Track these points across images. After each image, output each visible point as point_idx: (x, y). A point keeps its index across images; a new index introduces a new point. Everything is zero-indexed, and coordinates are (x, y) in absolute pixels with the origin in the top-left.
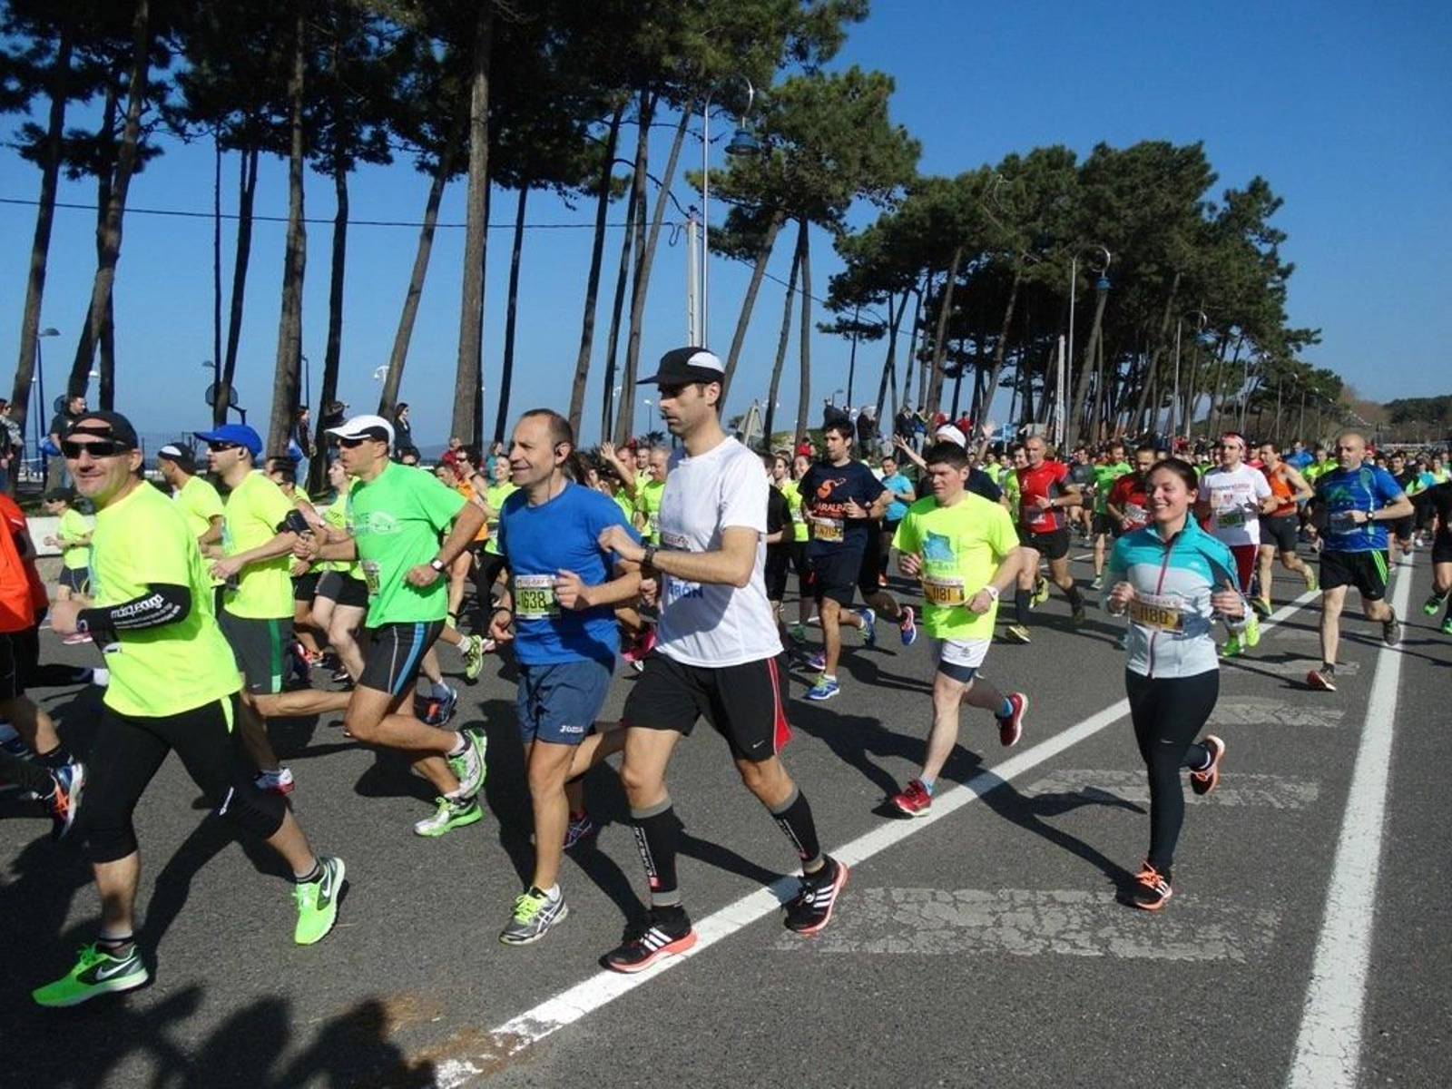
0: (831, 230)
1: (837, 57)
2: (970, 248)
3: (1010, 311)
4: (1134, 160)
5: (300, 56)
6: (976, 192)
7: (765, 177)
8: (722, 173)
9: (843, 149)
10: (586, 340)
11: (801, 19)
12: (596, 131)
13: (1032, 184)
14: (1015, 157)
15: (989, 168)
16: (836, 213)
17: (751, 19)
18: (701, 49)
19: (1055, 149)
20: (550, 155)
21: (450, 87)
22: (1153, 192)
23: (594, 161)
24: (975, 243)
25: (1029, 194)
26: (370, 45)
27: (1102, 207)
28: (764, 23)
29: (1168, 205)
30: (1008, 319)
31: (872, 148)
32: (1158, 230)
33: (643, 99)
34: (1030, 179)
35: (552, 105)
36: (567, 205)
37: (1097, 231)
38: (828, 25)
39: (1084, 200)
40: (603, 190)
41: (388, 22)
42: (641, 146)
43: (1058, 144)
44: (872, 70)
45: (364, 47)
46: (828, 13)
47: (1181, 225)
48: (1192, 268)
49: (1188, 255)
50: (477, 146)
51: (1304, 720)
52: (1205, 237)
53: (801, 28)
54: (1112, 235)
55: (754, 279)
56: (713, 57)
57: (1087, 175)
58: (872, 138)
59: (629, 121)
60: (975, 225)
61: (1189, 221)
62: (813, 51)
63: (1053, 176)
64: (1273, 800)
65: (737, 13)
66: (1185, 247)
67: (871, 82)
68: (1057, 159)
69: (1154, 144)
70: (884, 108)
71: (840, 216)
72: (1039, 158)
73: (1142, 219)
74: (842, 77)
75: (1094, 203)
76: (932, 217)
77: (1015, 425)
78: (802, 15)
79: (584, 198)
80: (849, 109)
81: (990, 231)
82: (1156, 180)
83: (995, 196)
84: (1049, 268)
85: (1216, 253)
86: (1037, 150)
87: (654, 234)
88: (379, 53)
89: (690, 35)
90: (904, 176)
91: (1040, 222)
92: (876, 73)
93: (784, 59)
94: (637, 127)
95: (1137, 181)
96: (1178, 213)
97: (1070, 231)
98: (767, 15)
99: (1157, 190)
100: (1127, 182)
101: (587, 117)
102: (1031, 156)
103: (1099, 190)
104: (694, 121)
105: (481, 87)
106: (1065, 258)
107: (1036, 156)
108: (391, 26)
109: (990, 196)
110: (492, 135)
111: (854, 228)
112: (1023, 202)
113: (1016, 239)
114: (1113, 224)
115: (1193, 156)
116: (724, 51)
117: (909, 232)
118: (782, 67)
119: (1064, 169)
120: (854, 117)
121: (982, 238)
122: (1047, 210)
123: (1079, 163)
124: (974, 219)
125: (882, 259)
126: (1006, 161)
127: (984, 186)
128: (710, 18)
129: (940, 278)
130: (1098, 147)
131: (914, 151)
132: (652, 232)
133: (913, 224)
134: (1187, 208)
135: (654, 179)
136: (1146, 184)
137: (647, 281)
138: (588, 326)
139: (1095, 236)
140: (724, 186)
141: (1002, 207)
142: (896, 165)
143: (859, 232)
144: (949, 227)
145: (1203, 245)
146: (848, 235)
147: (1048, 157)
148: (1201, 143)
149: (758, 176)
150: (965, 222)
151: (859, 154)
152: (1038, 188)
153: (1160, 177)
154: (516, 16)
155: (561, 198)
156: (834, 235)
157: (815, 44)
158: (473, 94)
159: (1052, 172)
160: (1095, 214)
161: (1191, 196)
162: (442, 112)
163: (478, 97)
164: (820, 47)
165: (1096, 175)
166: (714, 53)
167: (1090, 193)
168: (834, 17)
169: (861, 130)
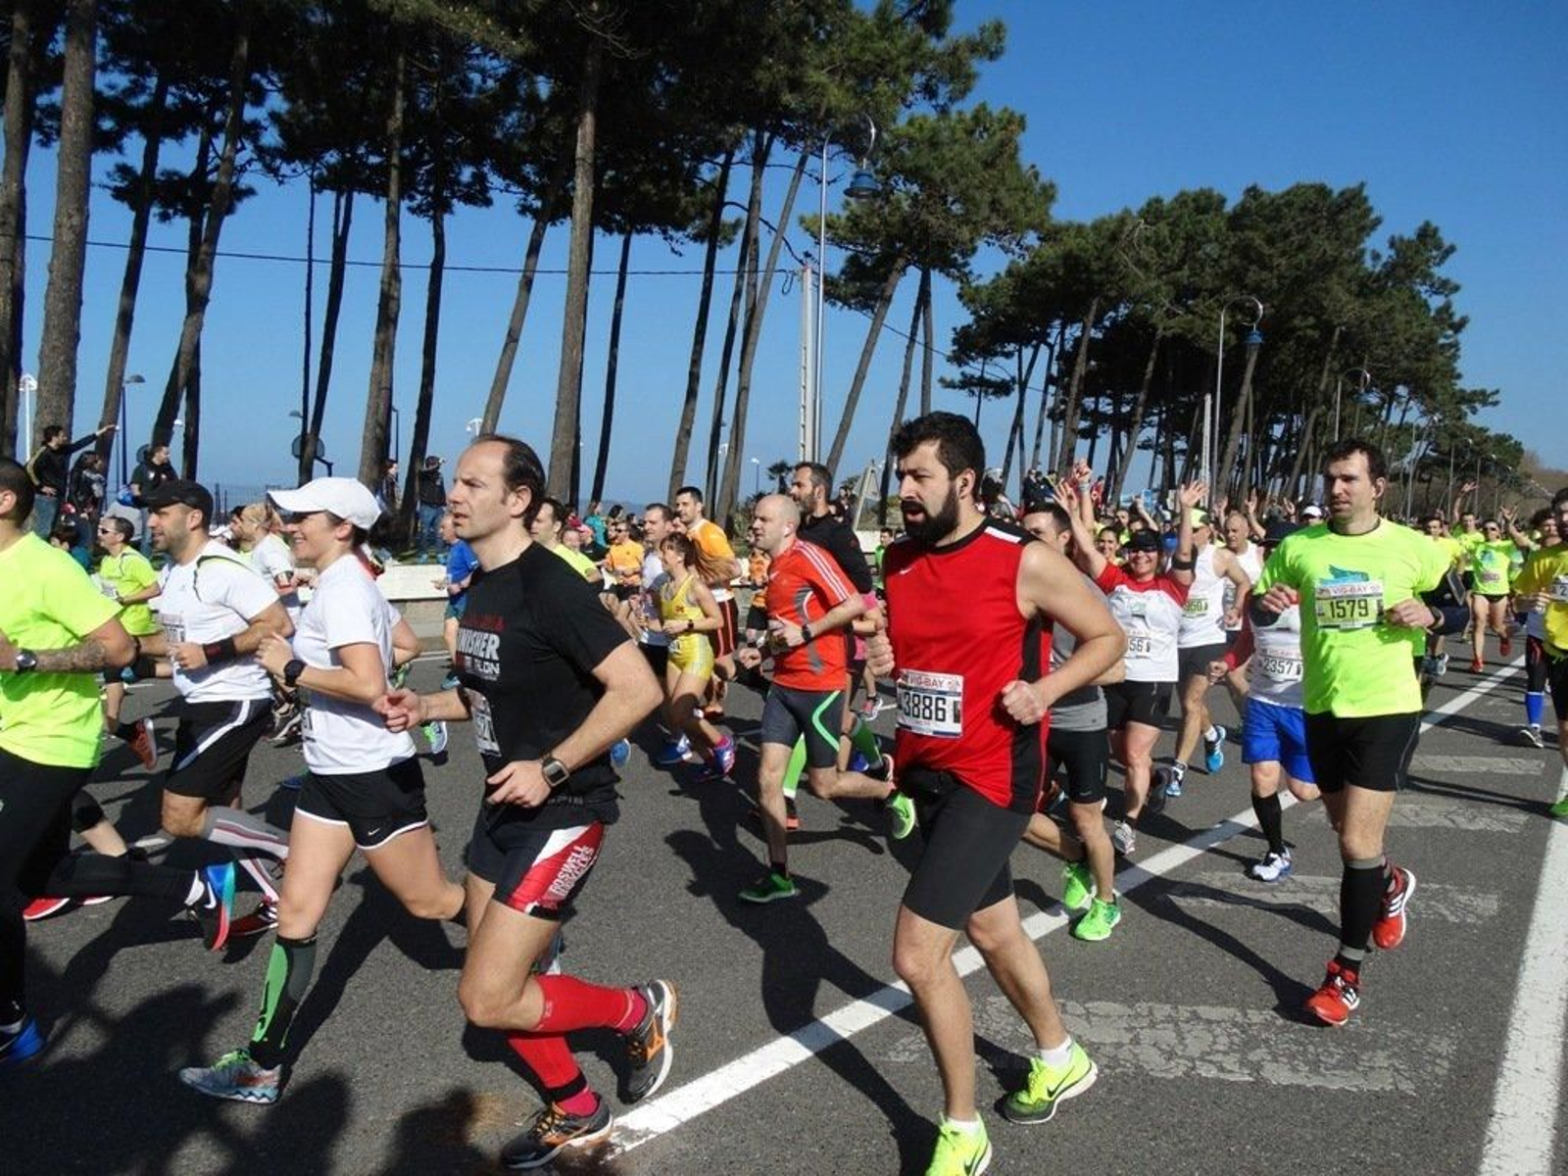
0: (955, 278)
1: (968, 95)
2: (1106, 298)
3: (1151, 366)
4: (1289, 204)
5: (400, 94)
6: (1114, 238)
7: (885, 222)
8: (839, 217)
9: (971, 191)
10: (692, 394)
11: (931, 56)
12: (707, 172)
13: (1177, 230)
14: (1158, 201)
15: (1129, 213)
16: (960, 260)
17: (878, 56)
18: (824, 86)
19: (1202, 192)
20: (655, 199)
21: (554, 126)
22: (1308, 239)
23: (702, 203)
24: (1113, 294)
25: (1173, 241)
26: (472, 81)
27: (1253, 255)
28: (891, 61)
29: (1325, 252)
30: (1148, 376)
31: (1002, 192)
32: (1315, 280)
33: (758, 139)
34: (1174, 224)
35: (662, 144)
36: (673, 250)
37: (1247, 281)
38: (960, 62)
39: (1234, 246)
40: (713, 235)
41: (491, 59)
42: (755, 189)
43: (1206, 186)
44: (1001, 107)
45: (466, 84)
46: (961, 50)
47: (1341, 275)
48: (1352, 321)
49: (1349, 307)
50: (582, 189)
51: (1481, 824)
52: (1367, 288)
53: (930, 66)
54: (1264, 285)
55: (872, 330)
56: (836, 96)
57: (1236, 221)
58: (1003, 179)
59: (742, 162)
60: (1112, 273)
61: (1349, 270)
62: (944, 91)
63: (1200, 222)
64: (1446, 913)
65: (863, 50)
66: (1345, 298)
67: (1000, 120)
68: (1204, 203)
69: (1312, 186)
70: (1017, 149)
71: (966, 264)
72: (1185, 202)
73: (1298, 267)
74: (968, 116)
75: (1245, 251)
76: (1065, 264)
77: (1155, 491)
78: (932, 53)
79: (691, 243)
80: (978, 150)
81: (1128, 282)
82: (1311, 225)
83: (1135, 242)
84: (1192, 321)
85: (1381, 305)
86: (1182, 194)
87: (767, 282)
88: (481, 90)
89: (811, 72)
90: (1037, 221)
91: (1186, 271)
92: (1005, 110)
93: (910, 98)
94: (751, 168)
95: (1290, 227)
96: (1336, 261)
97: (1218, 281)
98: (894, 53)
99: (1311, 235)
100: (1279, 228)
101: (698, 159)
102: (1176, 199)
103: (1249, 237)
104: (812, 162)
105: (587, 126)
106: (1213, 310)
107: (1182, 200)
108: (495, 63)
109: (1130, 242)
110: (597, 177)
111: (980, 276)
112: (1167, 249)
113: (1157, 289)
114: (1265, 275)
115: (1354, 199)
116: (847, 90)
117: (1040, 281)
118: (909, 107)
119: (1212, 213)
120: (984, 157)
121: (1119, 288)
122: (1195, 259)
123: (1229, 208)
124: (1109, 268)
125: (1011, 310)
126: (1149, 204)
127: (1121, 232)
128: (832, 53)
129: (1074, 331)
130: (1248, 191)
131: (1048, 193)
132: (765, 280)
133: (1045, 271)
134: (1345, 255)
135: (766, 223)
136: (1300, 231)
137: (758, 333)
138: (694, 378)
139: (1245, 287)
140: (841, 232)
141: (1144, 255)
142: (1029, 210)
143: (985, 281)
144: (1084, 276)
145: (1365, 296)
146: (974, 284)
147: (1194, 200)
148: (1362, 185)
149: (877, 220)
150: (1101, 271)
151: (988, 197)
152: (1183, 235)
153: (1314, 223)
154: (628, 52)
155: (667, 243)
156: (958, 284)
157: (946, 84)
158: (579, 133)
159: (1200, 217)
160: (1245, 262)
161: (1353, 242)
162: (546, 152)
163: (584, 136)
164: (951, 87)
165: (1246, 221)
166: (836, 91)
167: (1240, 240)
168: (967, 54)
169: (991, 172)
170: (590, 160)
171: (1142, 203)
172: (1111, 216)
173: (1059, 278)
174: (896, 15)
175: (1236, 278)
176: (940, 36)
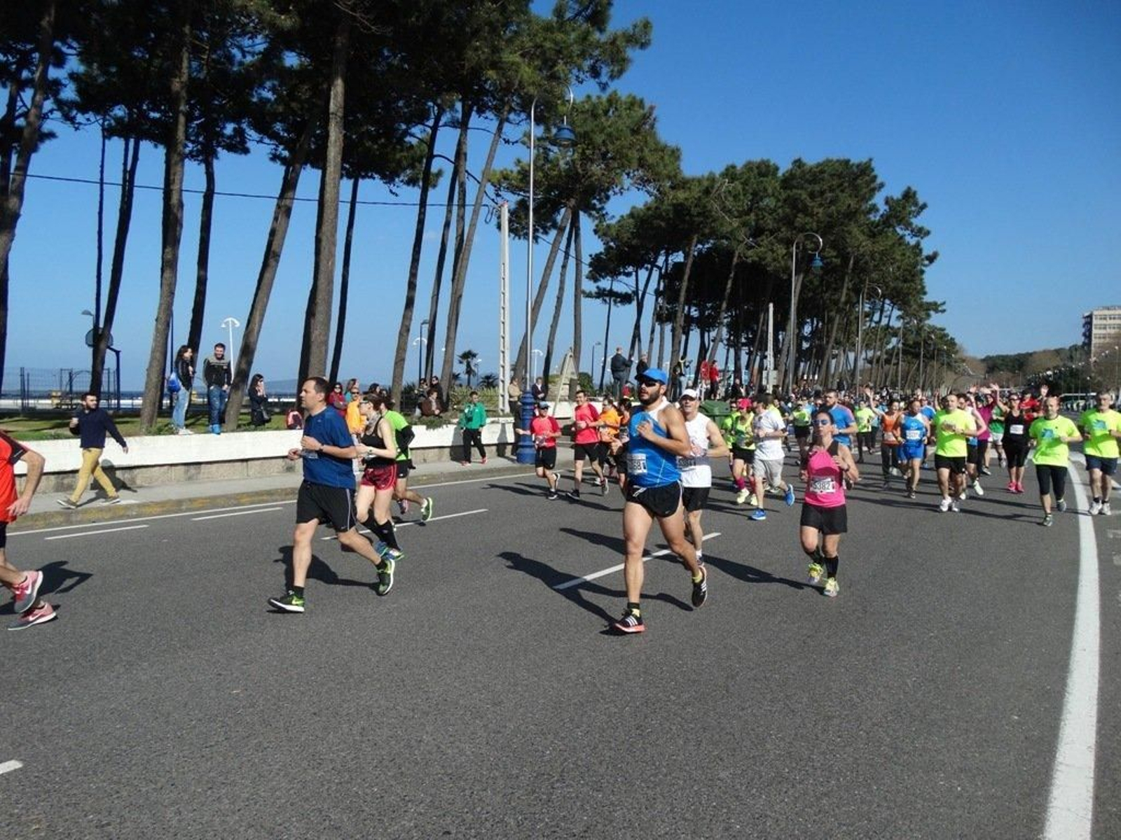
0: (597, 218)
1: (625, 75)
2: (703, 235)
3: (729, 285)
4: (822, 172)
6: (707, 192)
7: (546, 176)
8: (512, 172)
9: (624, 151)
10: (410, 302)
11: (598, 45)
12: (419, 132)
13: (747, 188)
14: (733, 167)
15: (714, 175)
16: (598, 206)
17: (556, 44)
18: (518, 64)
19: (763, 162)
20: (378, 153)
21: (302, 92)
22: (837, 196)
23: (413, 158)
24: (707, 231)
25: (744, 195)
26: (234, 56)
27: (800, 206)
28: (568, 47)
29: (849, 205)
30: (728, 291)
31: (646, 150)
32: (842, 224)
34: (745, 184)
36: (391, 191)
37: (796, 224)
38: (619, 49)
39: (785, 201)
40: (424, 181)
41: (249, 38)
43: (765, 158)
45: (230, 58)
46: (619, 39)
47: (856, 221)
48: (866, 253)
49: (864, 244)
50: (335, 135)
52: (874, 232)
53: (596, 52)
54: (808, 227)
55: (551, 252)
56: (527, 72)
57: (787, 182)
58: (646, 142)
59: (445, 125)
60: (707, 217)
61: (862, 219)
62: (605, 71)
63: (762, 182)
65: (545, 39)
66: (862, 237)
68: (764, 170)
69: (838, 161)
70: (655, 119)
71: (602, 208)
72: (751, 169)
73: (830, 216)
75: (795, 205)
76: (675, 210)
78: (598, 42)
79: (405, 187)
80: (628, 122)
81: (718, 223)
82: (838, 187)
83: (723, 196)
84: (766, 252)
85: (883, 243)
86: (749, 163)
87: (476, 213)
88: (241, 64)
89: (507, 55)
91: (752, 216)
93: (582, 76)
94: (456, 129)
95: (825, 187)
96: (856, 212)
97: (775, 225)
98: (569, 42)
99: (840, 194)
100: (817, 188)
101: (411, 122)
102: (745, 166)
103: (796, 194)
105: (338, 88)
106: (773, 244)
107: (749, 167)
109: (719, 195)
111: (613, 217)
112: (740, 200)
113: (738, 228)
114: (808, 219)
115: (865, 170)
116: (535, 68)
117: (656, 222)
118: (581, 82)
119: (770, 177)
121: (712, 228)
122: (759, 209)
123: (780, 174)
124: (705, 213)
125: (634, 242)
126: (727, 169)
127: (712, 187)
128: (523, 42)
129: (679, 257)
130: (796, 162)
133: (661, 213)
134: (863, 207)
135: (467, 171)
136: (832, 190)
138: (412, 286)
139: (795, 228)
140: (513, 182)
141: (727, 203)
143: (618, 218)
145: (873, 237)
146: (608, 222)
147: (758, 168)
148: (871, 160)
149: (540, 174)
150: (699, 214)
151: (636, 155)
152: (751, 191)
153: (841, 185)
154: (373, 27)
155: (386, 186)
156: (597, 222)
157: (608, 65)
158: (332, 93)
159: (761, 179)
160: (795, 211)
161: (865, 199)
162: (294, 113)
163: (336, 96)
164: (611, 68)
165: (794, 183)
166: (527, 69)
167: (789, 196)
168: (624, 44)
169: (637, 137)
170: (340, 114)
171: (723, 169)
172: (703, 176)
173: (670, 219)
174: (568, 15)
175: (789, 222)
176: (602, 31)
